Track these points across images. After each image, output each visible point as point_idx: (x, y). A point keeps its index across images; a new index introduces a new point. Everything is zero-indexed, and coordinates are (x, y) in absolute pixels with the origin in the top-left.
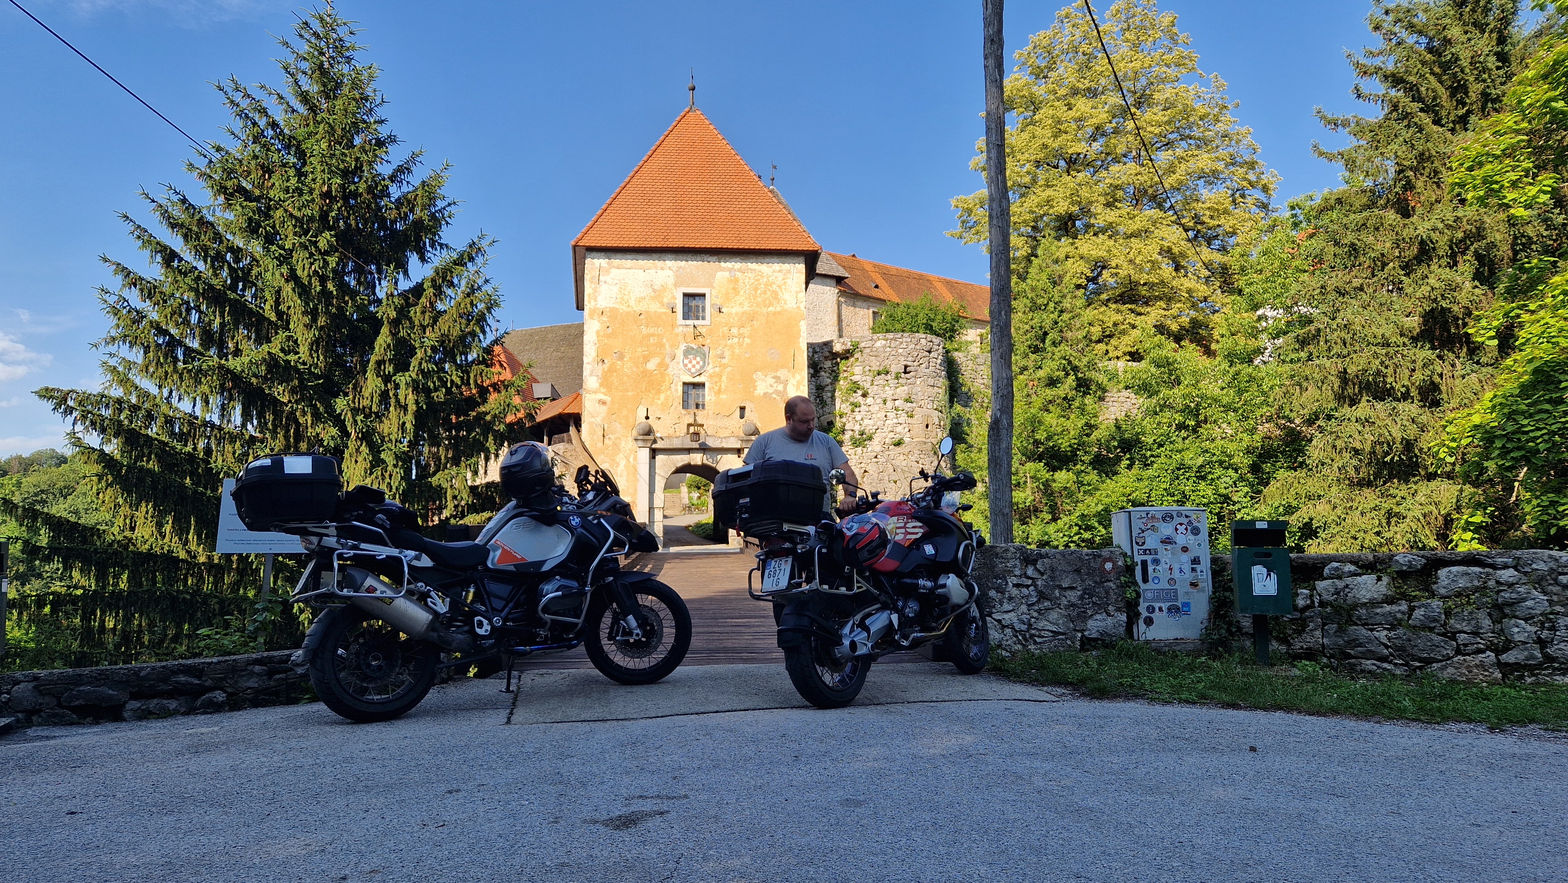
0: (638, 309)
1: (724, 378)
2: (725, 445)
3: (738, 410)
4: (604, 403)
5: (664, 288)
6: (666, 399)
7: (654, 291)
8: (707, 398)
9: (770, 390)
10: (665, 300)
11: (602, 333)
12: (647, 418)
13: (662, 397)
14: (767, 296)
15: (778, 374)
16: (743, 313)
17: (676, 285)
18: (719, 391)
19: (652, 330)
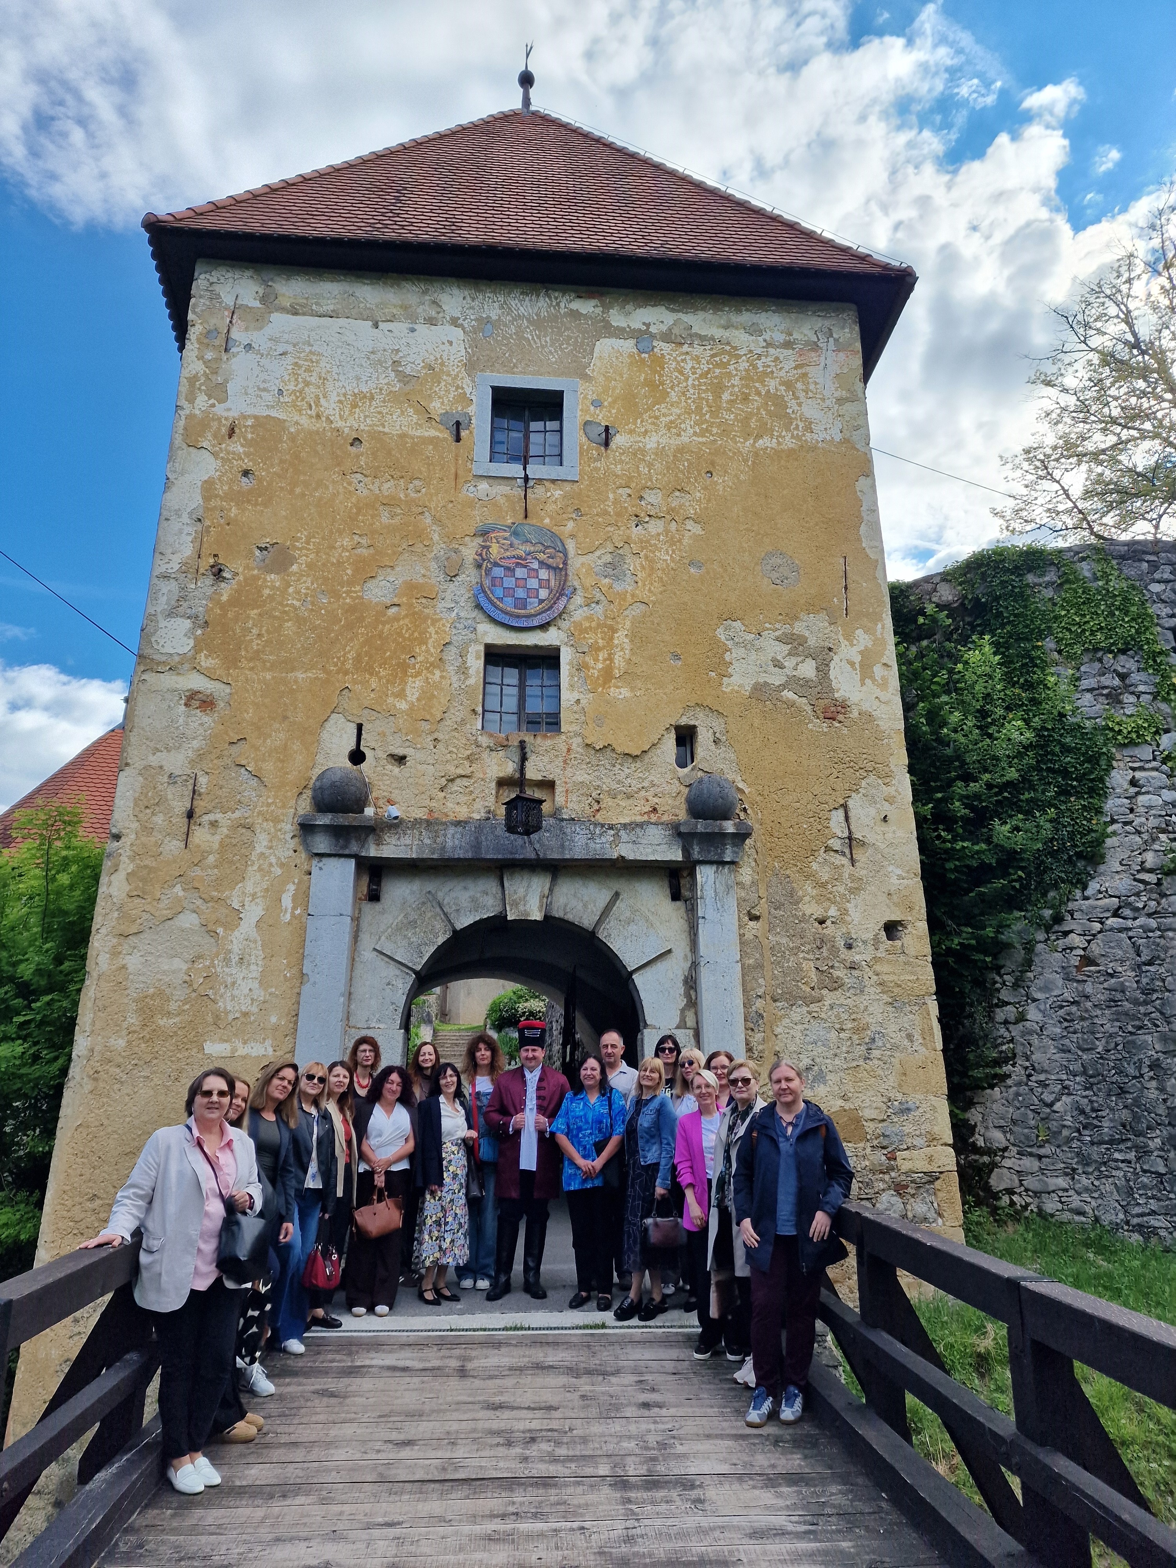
0: (348, 425)
1: (621, 638)
2: (629, 852)
3: (670, 740)
4: (206, 703)
5: (434, 371)
6: (427, 696)
7: (404, 378)
8: (567, 696)
9: (776, 679)
10: (437, 407)
11: (222, 489)
12: (357, 757)
13: (414, 688)
14: (752, 407)
15: (799, 628)
16: (681, 450)
17: (471, 366)
18: (608, 675)
19: (388, 487)
